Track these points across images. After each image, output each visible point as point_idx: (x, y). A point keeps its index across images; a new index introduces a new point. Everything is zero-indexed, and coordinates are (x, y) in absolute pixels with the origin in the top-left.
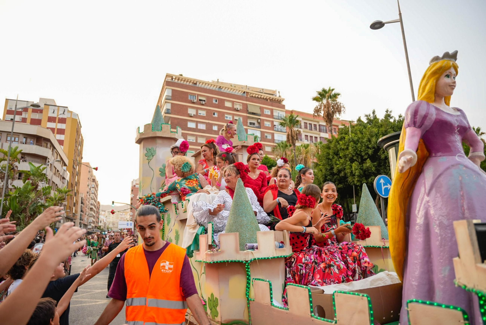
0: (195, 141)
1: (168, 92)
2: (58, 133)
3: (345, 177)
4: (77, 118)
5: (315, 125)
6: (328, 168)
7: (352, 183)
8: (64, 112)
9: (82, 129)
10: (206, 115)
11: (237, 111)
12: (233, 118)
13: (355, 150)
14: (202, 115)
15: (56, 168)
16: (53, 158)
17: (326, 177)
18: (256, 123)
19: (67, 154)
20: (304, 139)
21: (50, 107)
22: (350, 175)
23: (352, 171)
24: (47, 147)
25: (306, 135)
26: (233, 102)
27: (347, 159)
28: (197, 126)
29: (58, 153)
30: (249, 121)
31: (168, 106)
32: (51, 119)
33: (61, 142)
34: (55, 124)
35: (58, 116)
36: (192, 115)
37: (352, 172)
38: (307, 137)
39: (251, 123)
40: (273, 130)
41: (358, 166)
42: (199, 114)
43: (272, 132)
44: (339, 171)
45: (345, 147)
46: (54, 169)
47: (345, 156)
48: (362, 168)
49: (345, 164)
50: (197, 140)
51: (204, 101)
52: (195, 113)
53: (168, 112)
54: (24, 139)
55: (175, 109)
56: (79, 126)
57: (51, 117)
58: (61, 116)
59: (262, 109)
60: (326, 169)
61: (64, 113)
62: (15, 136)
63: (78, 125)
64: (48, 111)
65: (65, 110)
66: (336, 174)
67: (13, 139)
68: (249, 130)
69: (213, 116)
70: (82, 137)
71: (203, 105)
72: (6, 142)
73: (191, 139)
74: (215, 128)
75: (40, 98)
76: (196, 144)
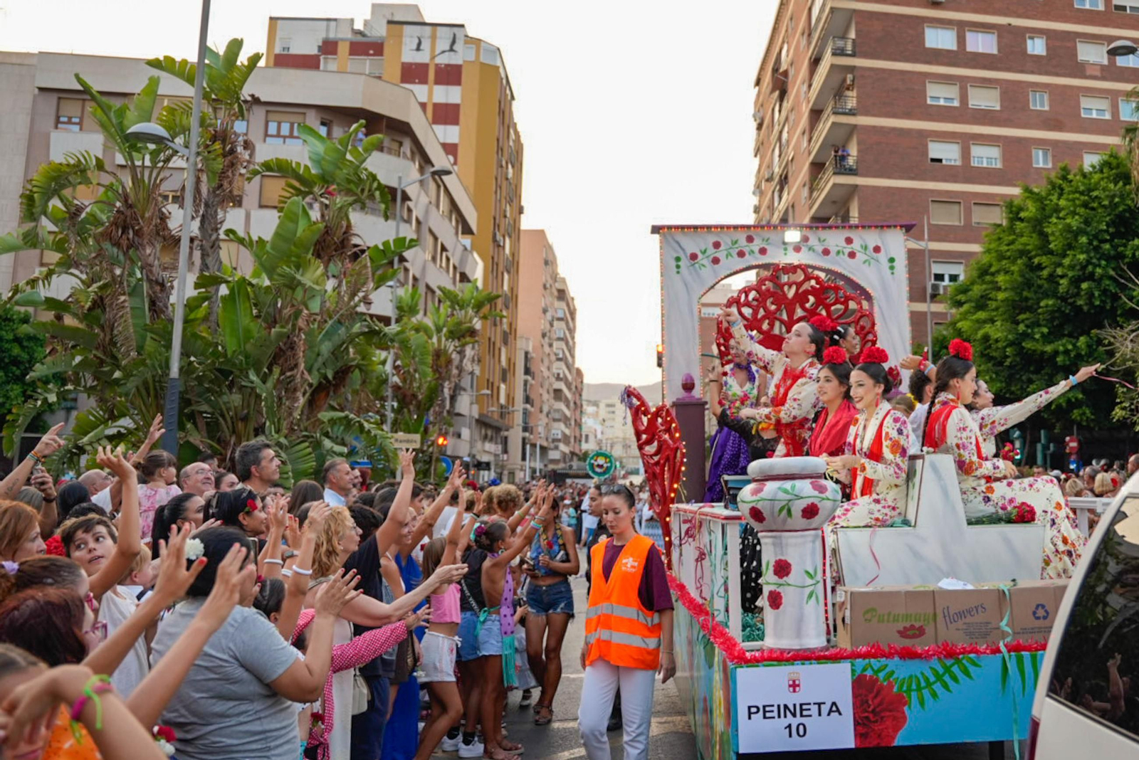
0: (956, 104)
2: (436, 120)
4: (499, 63)
8: (454, 42)
9: (514, 104)
15: (436, 239)
16: (424, 200)
19: (472, 189)
21: (407, 29)
24: (400, 155)
28: (961, 41)
29: (439, 181)
32: (412, 73)
34: (424, 88)
35: (433, 58)
46: (430, 240)
50: (964, 98)
54: (324, 128)
56: (506, 95)
57: (411, 64)
58: (443, 60)
61: (455, 47)
62: (292, 118)
63: (503, 90)
64: (400, 43)
65: (455, 35)
67: (285, 129)
70: (517, 134)
72: (265, 141)
73: (939, 95)
74: (1037, 47)
75: (374, 6)
76: (963, 113)
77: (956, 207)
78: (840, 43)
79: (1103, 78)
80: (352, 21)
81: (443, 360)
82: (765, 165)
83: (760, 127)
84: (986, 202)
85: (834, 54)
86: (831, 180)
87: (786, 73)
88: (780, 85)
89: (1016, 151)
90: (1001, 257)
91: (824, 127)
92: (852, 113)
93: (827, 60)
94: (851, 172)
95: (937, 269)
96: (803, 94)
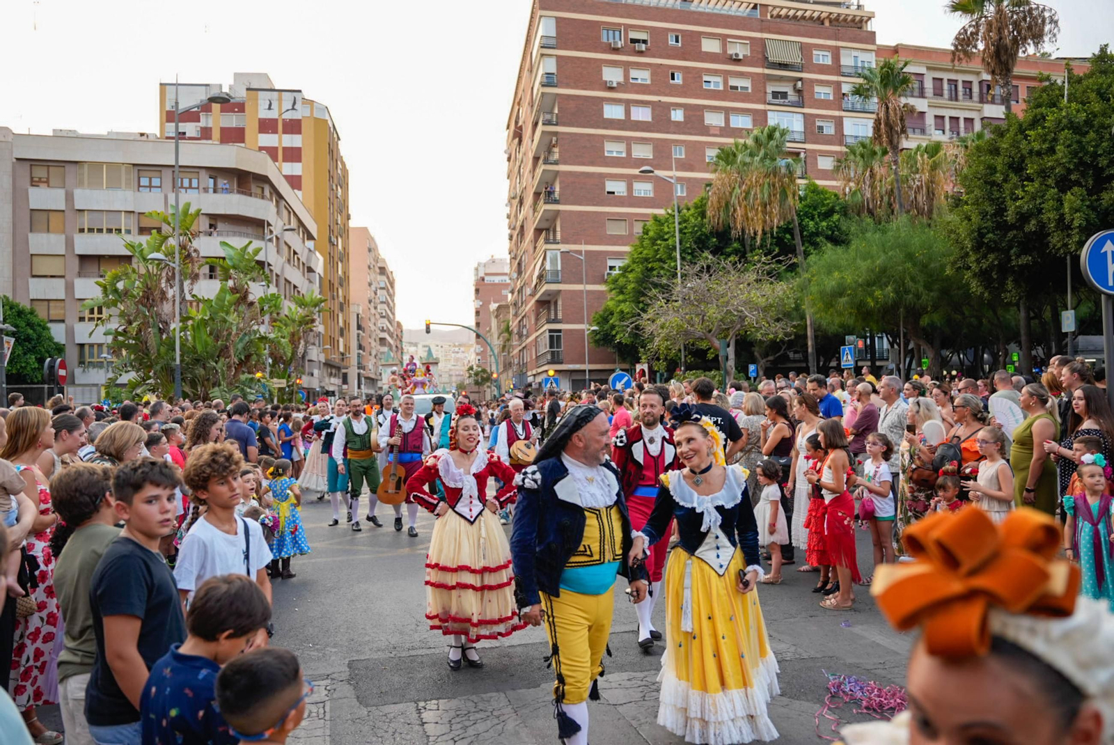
0: (624, 155)
1: (546, 28)
2: (285, 160)
3: (1042, 233)
4: (327, 117)
5: (967, 85)
6: (990, 209)
7: (1062, 251)
8: (294, 103)
9: (341, 143)
10: (652, 80)
11: (736, 61)
12: (726, 82)
13: (1075, 154)
14: (639, 81)
15: (290, 247)
16: (280, 223)
17: (982, 235)
18: (790, 91)
19: (312, 207)
20: (933, 127)
21: (260, 93)
22: (1057, 227)
23: (1063, 215)
24: (263, 197)
25: (936, 117)
26: (723, 39)
27: (1050, 181)
28: (628, 113)
29: (290, 210)
30: (770, 88)
31: (550, 66)
32: (267, 126)
33: (295, 182)
34: (276, 136)
35: (280, 115)
36: (615, 85)
37: (1062, 218)
38: (939, 121)
39: (775, 95)
40: (841, 109)
41: (1082, 200)
42: (631, 81)
43: (837, 113)
44: (1024, 218)
45: (1045, 146)
46: (286, 248)
47: (1043, 173)
48: (1095, 204)
49: (1043, 196)
50: (629, 151)
51: (645, 42)
52: (621, 79)
53: (549, 81)
54: (212, 181)
55: (568, 72)
56: (333, 138)
57: (265, 119)
58: (288, 116)
59: (805, 50)
60: (984, 215)
61: (296, 107)
62: (190, 175)
63: (331, 135)
64: (257, 105)
65: (295, 98)
66: (1013, 227)
67: (187, 183)
68: (770, 114)
69: (671, 81)
70: (343, 164)
71: (641, 53)
73: (614, 150)
74: (678, 116)
75: (236, 74)
76: (628, 161)
77: (623, 223)
78: (548, 117)
79: (721, 136)
80: (221, 86)
81: (296, 337)
82: (512, 188)
83: (509, 159)
84: (642, 218)
85: (543, 124)
86: (543, 207)
87: (521, 127)
88: (518, 135)
89: (663, 187)
90: (634, 262)
91: (539, 171)
92: (556, 163)
93: (540, 128)
94: (556, 202)
95: (610, 263)
96: (531, 145)
